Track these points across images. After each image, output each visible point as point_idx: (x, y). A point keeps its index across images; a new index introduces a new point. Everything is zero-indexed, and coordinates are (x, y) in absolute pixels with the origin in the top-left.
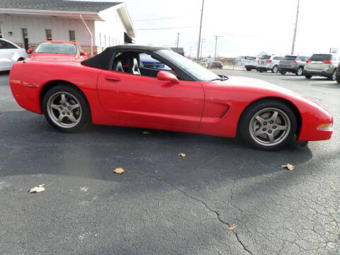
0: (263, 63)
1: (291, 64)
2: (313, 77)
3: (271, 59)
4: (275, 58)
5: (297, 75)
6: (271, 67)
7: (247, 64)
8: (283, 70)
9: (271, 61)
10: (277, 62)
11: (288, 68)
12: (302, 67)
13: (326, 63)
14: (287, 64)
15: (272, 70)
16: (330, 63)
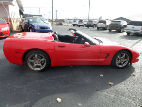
0: (80, 23)
1: (91, 24)
2: (100, 29)
3: (83, 21)
4: (84, 21)
5: (93, 28)
6: (83, 25)
7: (73, 23)
8: (88, 26)
9: (83, 22)
10: (85, 23)
11: (90, 25)
12: (95, 25)
13: (104, 24)
14: (89, 24)
15: (83, 26)
16: (106, 24)
